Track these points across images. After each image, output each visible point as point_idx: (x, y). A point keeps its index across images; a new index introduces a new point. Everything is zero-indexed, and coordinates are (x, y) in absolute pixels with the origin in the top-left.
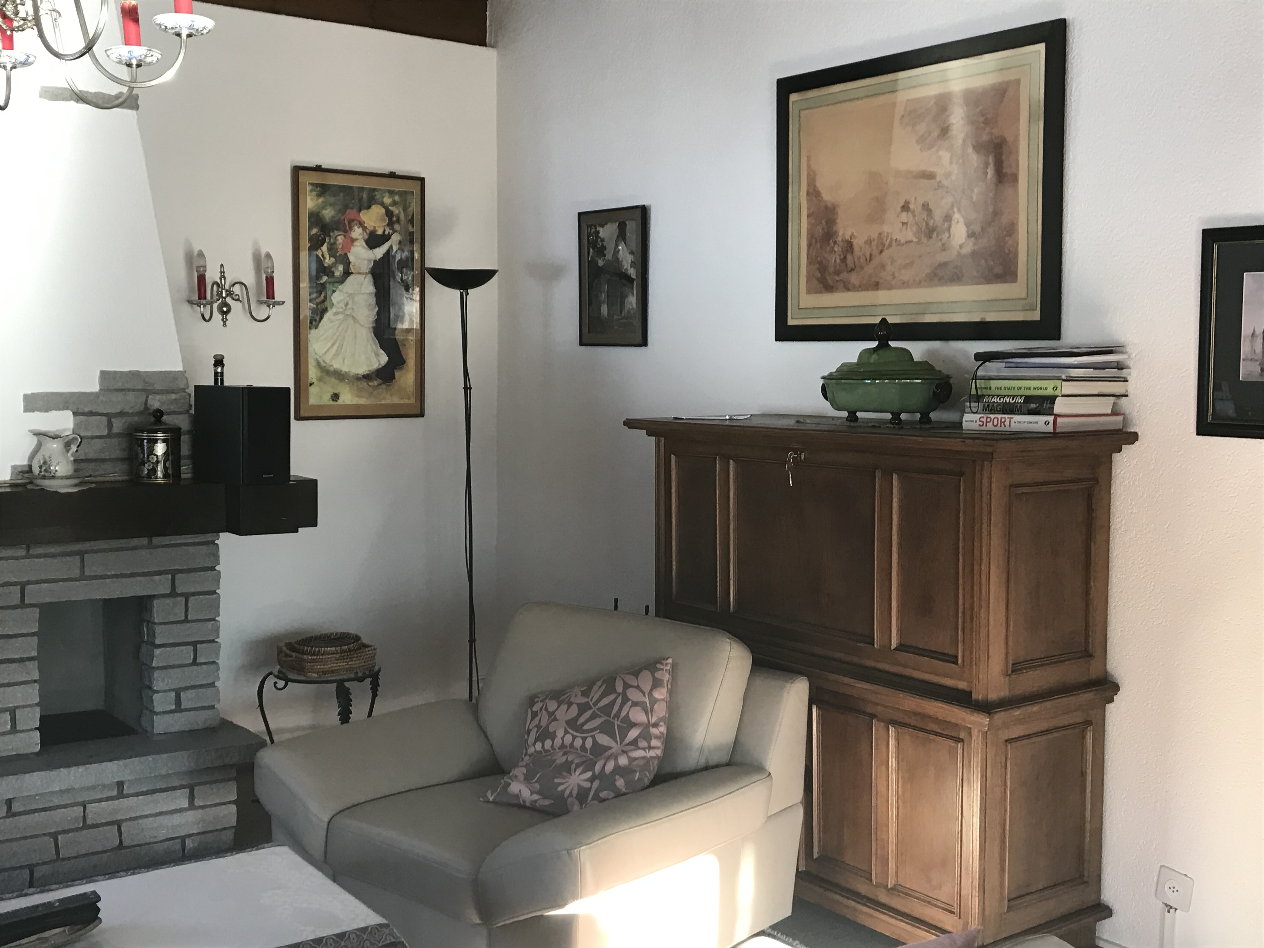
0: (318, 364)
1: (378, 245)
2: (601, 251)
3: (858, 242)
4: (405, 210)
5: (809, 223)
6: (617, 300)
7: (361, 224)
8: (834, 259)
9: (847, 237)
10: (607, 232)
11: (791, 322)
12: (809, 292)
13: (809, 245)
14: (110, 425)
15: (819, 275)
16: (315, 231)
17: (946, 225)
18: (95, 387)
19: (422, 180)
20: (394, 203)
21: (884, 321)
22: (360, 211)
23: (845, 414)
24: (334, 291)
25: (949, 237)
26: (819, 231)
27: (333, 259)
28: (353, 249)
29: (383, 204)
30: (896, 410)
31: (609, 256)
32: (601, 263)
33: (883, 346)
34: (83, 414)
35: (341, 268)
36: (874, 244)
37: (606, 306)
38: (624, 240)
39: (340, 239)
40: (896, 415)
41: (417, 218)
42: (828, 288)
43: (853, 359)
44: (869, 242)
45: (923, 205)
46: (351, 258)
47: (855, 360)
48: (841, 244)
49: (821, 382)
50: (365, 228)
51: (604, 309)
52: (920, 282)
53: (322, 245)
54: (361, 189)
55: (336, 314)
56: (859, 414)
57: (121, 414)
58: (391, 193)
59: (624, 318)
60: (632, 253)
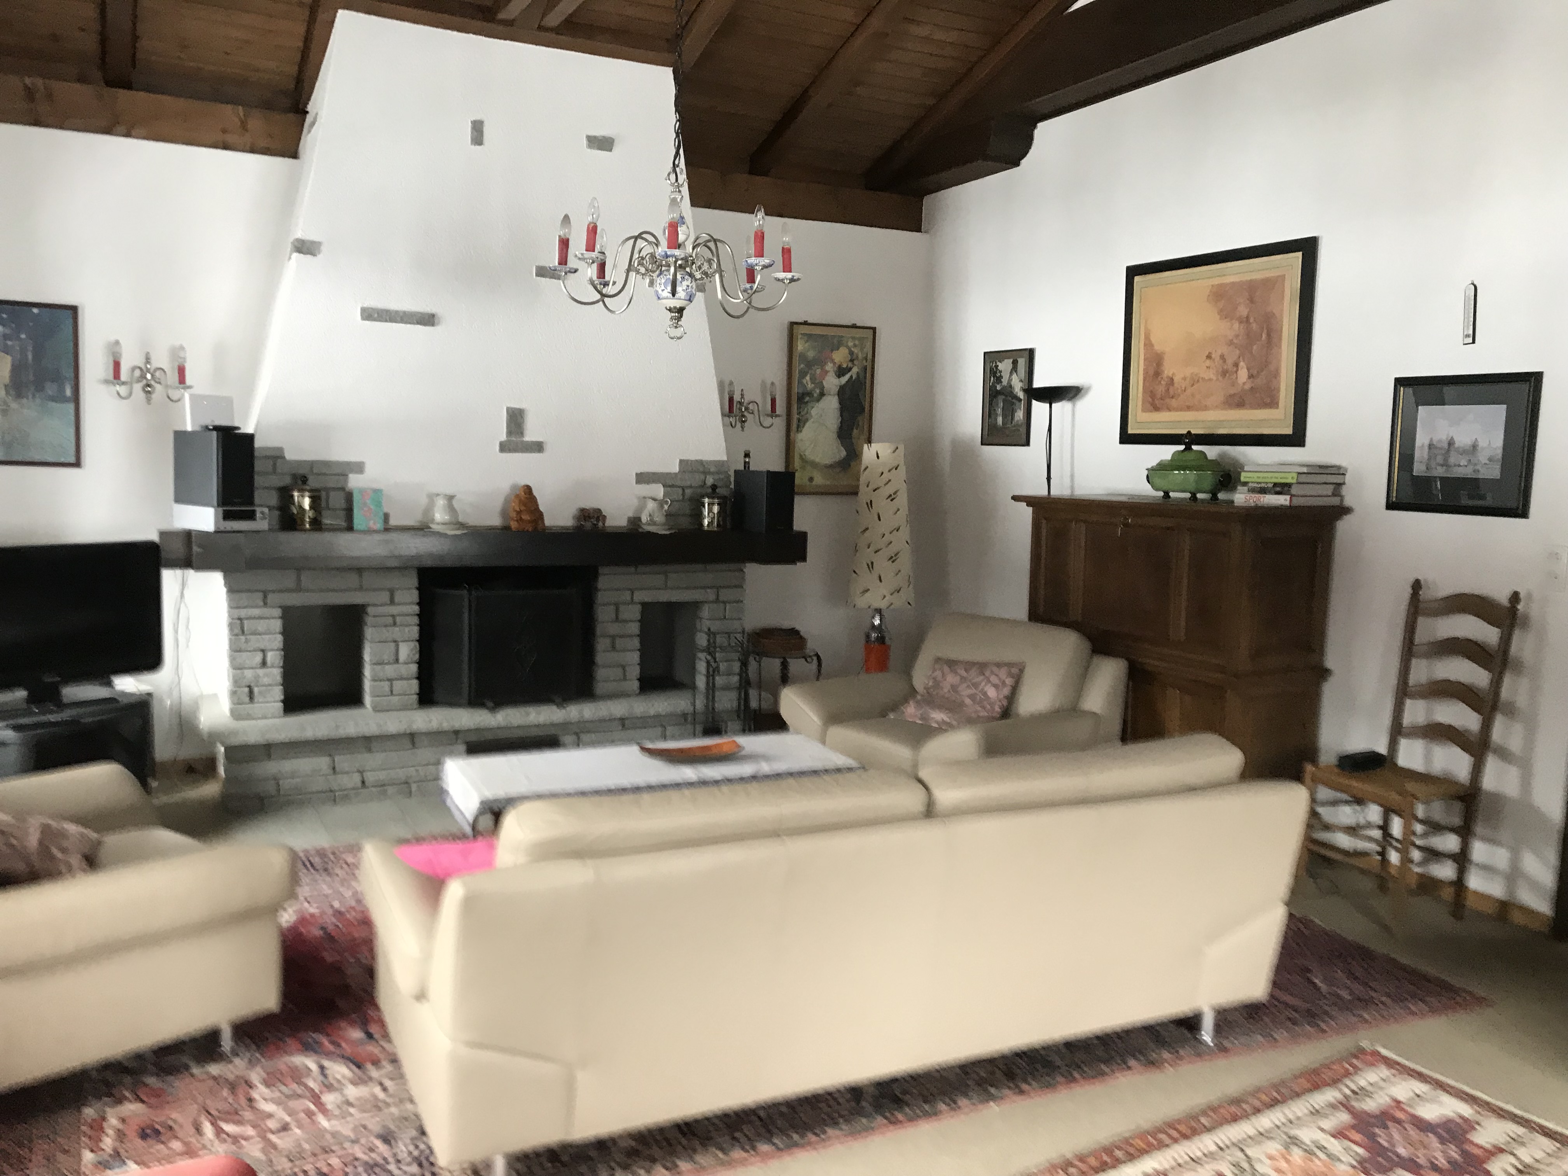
0: (801, 456)
1: (843, 375)
2: (999, 380)
3: (1176, 379)
4: (862, 350)
5: (1144, 365)
6: (1009, 412)
7: (833, 361)
8: (1160, 389)
9: (1170, 375)
10: (1005, 366)
11: (1130, 432)
12: (1144, 410)
13: (1144, 380)
14: (683, 494)
15: (1150, 400)
16: (802, 366)
17: (1235, 369)
18: (676, 469)
19: (874, 329)
20: (855, 346)
21: (1189, 432)
22: (832, 351)
23: (1162, 494)
24: (813, 407)
25: (1237, 378)
26: (1151, 372)
27: (813, 385)
28: (827, 378)
29: (847, 347)
30: (1193, 490)
31: (1005, 381)
32: (999, 387)
33: (1188, 448)
34: (670, 486)
35: (818, 391)
36: (1188, 380)
37: (1001, 418)
38: (1016, 371)
39: (818, 371)
40: (1194, 495)
41: (870, 356)
42: (1156, 409)
43: (1168, 457)
44: (1184, 379)
45: (1220, 356)
46: (824, 383)
47: (1169, 458)
48: (1166, 380)
49: (1146, 472)
50: (834, 363)
51: (1000, 420)
52: (1216, 406)
53: (806, 375)
54: (834, 336)
55: (813, 422)
56: (1171, 494)
57: (691, 487)
58: (853, 338)
59: (1014, 426)
60: (1021, 381)
